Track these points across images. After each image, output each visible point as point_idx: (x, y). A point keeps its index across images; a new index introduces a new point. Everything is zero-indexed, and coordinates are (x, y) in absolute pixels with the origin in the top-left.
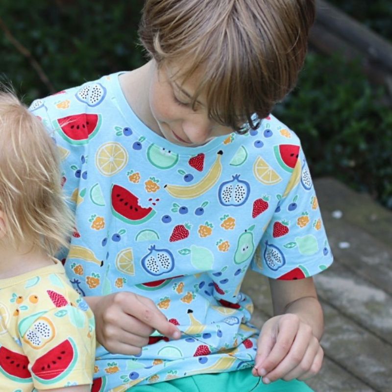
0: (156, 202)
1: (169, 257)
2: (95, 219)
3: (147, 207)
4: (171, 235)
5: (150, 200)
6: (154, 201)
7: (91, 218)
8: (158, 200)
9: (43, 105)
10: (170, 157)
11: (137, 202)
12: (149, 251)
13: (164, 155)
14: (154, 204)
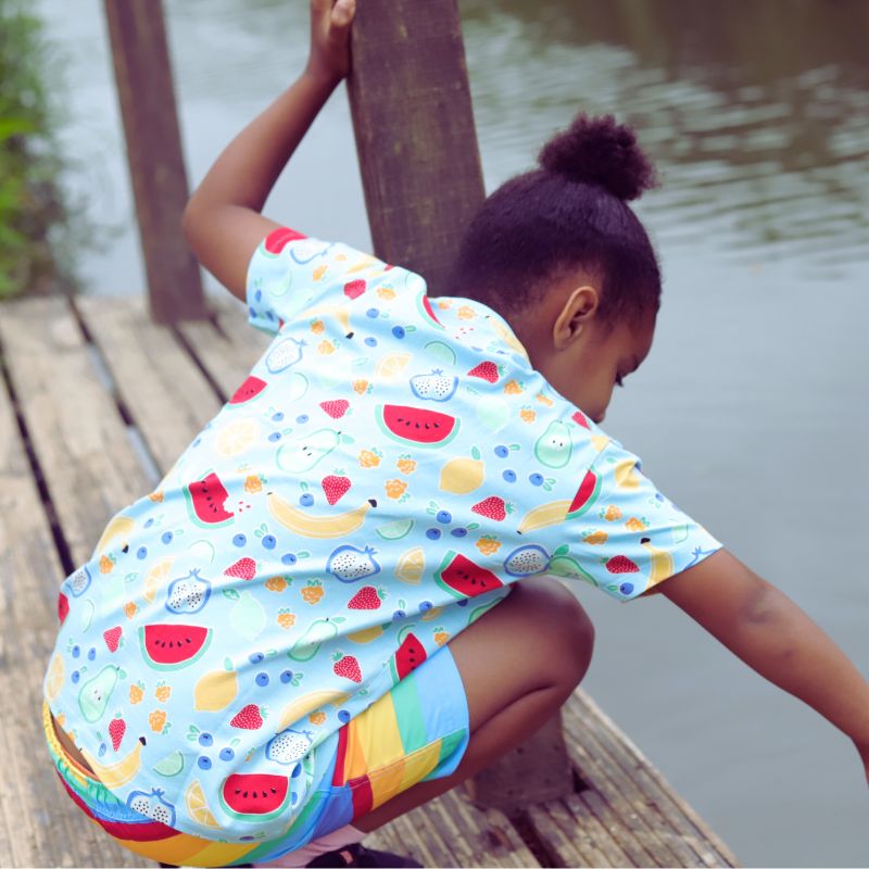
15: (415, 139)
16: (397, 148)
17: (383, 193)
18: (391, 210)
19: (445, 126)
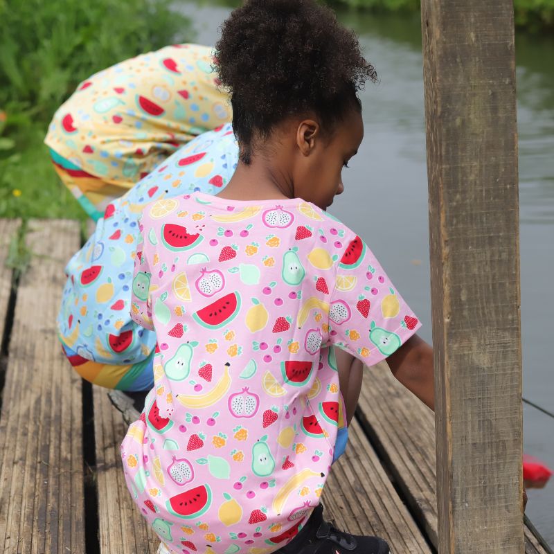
15: (472, 116)
16: (458, 121)
17: (443, 153)
18: (448, 166)
19: (495, 110)
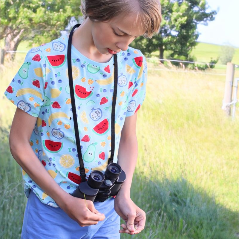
0: (93, 88)
1: (100, 111)
2: (68, 99)
3: (90, 91)
4: (100, 102)
5: (91, 88)
6: (92, 88)
7: (66, 99)
8: (93, 87)
9: (40, 50)
10: (96, 69)
11: (86, 90)
12: (92, 110)
13: (94, 68)
14: (92, 89)
